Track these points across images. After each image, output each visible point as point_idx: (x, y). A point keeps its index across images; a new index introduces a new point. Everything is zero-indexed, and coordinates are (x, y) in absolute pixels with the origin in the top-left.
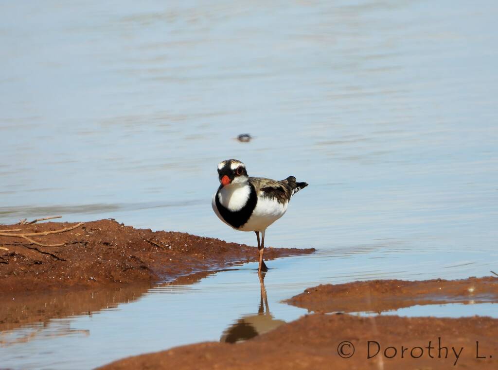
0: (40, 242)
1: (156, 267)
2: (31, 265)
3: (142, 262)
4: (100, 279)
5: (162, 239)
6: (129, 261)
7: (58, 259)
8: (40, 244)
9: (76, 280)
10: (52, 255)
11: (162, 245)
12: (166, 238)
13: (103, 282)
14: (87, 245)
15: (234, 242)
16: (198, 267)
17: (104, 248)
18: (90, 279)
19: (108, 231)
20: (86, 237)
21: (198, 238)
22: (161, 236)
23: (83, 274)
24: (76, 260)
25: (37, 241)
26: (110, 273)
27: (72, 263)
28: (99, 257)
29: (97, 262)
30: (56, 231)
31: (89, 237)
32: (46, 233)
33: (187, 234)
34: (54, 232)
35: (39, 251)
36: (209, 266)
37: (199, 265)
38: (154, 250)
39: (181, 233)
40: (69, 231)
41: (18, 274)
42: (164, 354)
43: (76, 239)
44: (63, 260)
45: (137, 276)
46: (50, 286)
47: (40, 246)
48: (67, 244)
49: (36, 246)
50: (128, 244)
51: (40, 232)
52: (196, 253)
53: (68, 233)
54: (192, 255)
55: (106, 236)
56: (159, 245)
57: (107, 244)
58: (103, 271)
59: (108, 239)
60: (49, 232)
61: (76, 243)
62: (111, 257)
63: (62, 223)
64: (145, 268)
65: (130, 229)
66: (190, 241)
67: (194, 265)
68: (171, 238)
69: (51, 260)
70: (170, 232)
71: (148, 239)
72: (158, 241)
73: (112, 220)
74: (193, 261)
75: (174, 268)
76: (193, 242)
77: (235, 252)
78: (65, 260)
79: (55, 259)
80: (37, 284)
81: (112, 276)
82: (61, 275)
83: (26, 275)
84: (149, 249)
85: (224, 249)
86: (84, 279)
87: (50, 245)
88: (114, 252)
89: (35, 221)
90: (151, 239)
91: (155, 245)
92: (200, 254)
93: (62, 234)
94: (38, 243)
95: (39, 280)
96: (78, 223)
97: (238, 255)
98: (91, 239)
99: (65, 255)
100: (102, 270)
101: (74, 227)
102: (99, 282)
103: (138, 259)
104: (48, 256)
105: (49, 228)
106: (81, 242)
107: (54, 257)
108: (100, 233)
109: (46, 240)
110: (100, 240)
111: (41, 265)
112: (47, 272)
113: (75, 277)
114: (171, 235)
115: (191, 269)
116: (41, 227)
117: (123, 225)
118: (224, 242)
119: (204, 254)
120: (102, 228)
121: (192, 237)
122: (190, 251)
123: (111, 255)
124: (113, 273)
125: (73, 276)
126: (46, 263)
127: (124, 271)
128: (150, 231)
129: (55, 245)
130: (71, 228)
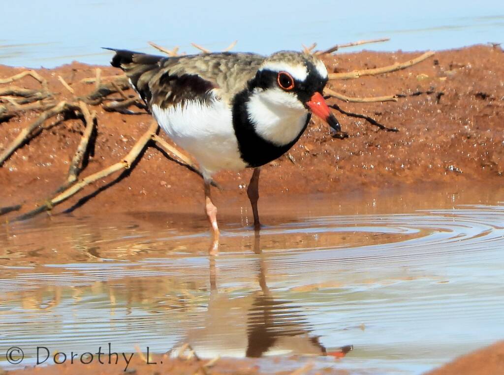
0: (344, 92)
2: (325, 141)
4: (468, 171)
7: (382, 128)
8: (344, 97)
9: (418, 171)
10: (368, 119)
13: (475, 176)
14: (442, 99)
17: (478, 104)
18: (447, 170)
19: (486, 68)
20: (439, 82)
23: (433, 159)
24: (419, 130)
25: (338, 91)
26: (489, 157)
27: (411, 137)
28: (466, 124)
29: (462, 134)
30: (378, 70)
31: (446, 82)
32: (355, 74)
34: (372, 71)
35: (343, 112)
40: (403, 69)
41: (299, 159)
43: (418, 86)
44: (393, 130)
46: (364, 184)
47: (344, 101)
48: (399, 96)
49: (335, 102)
51: (346, 71)
53: (402, 74)
55: (482, 79)
57: (483, 96)
58: (476, 153)
59: (485, 88)
60: (363, 72)
61: (418, 94)
62: (492, 124)
63: (391, 54)
69: (367, 129)
73: (495, 46)
78: (396, 131)
79: (375, 128)
80: (336, 181)
81: (494, 164)
82: (388, 161)
83: (315, 160)
86: (435, 170)
87: (366, 100)
88: (497, 114)
89: (335, 49)
93: (389, 75)
94: (339, 95)
95: (342, 171)
96: (422, 53)
98: (451, 85)
99: (395, 120)
100: (472, 150)
101: (415, 61)
102: (468, 176)
104: (360, 123)
105: (362, 64)
106: (428, 93)
107: (373, 123)
108: (468, 75)
109: (355, 88)
110: (470, 88)
111: (346, 139)
112: (358, 154)
113: (417, 165)
116: (346, 61)
120: (473, 63)
123: (492, 120)
124: (495, 158)
125: (412, 164)
126: (356, 136)
129: (374, 99)
130: (407, 64)
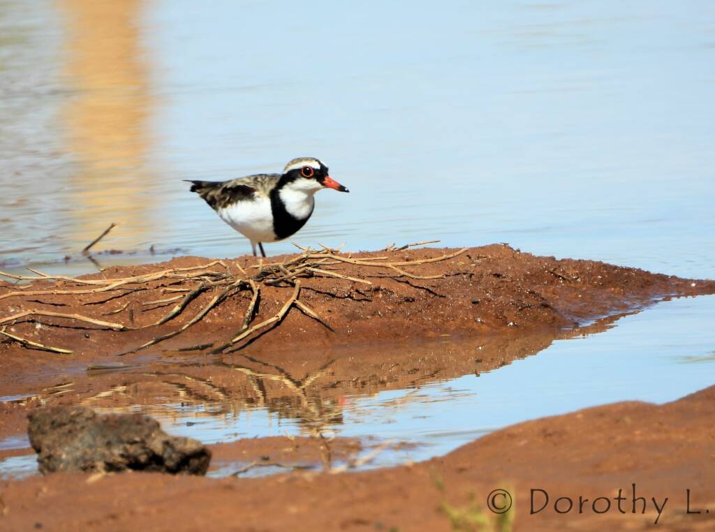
0: (412, 273)
1: (561, 305)
2: (400, 303)
3: (543, 299)
4: (489, 321)
5: (568, 269)
6: (527, 297)
7: (436, 295)
8: (412, 276)
9: (458, 321)
10: (427, 290)
11: (569, 276)
12: (574, 268)
13: (493, 325)
14: (473, 277)
15: (661, 273)
16: (615, 305)
17: (495, 281)
18: (476, 321)
19: (499, 258)
20: (471, 267)
21: (615, 268)
22: (567, 265)
23: (467, 314)
24: (458, 296)
25: (408, 272)
26: (502, 313)
27: (454, 301)
28: (488, 292)
29: (485, 299)
30: (432, 260)
31: (475, 267)
32: (419, 262)
33: (601, 262)
34: (430, 260)
35: (412, 286)
36: (629, 303)
37: (616, 302)
38: (558, 283)
39: (593, 262)
40: (449, 258)
41: (384, 315)
42: (570, 417)
43: (458, 270)
44: (443, 297)
45: (537, 317)
46: (425, 330)
47: (412, 278)
48: (447, 276)
49: (407, 279)
50: (526, 275)
51: (413, 260)
52: (612, 287)
53: (447, 262)
54: (608, 290)
55: (497, 265)
56: (565, 277)
57: (498, 276)
58: (493, 311)
59: (499, 270)
60: (424, 261)
61: (458, 274)
62: (503, 293)
63: (441, 250)
64: (546, 306)
65: (529, 257)
66: (605, 271)
67: (609, 302)
68: (581, 267)
69: (427, 296)
70: (580, 261)
71: (552, 269)
72: (564, 272)
73: (505, 244)
74: (609, 298)
75: (585, 306)
76: (608, 273)
77: (662, 286)
78: (445, 297)
79: (432, 296)
80: (408, 328)
81: (505, 317)
82: (439, 315)
83: (395, 315)
84: (552, 282)
85: (648, 281)
86: (469, 320)
87: (425, 278)
88: (507, 286)
89: (406, 247)
90: (555, 270)
91: (560, 276)
92: (618, 288)
93: (440, 262)
94: (410, 275)
95: (411, 322)
96: (461, 249)
97: (666, 290)
98: (479, 269)
99: (444, 290)
100: (491, 309)
101: (455, 254)
102: (488, 325)
103: (538, 295)
104: (422, 292)
105: (423, 256)
106: (464, 274)
107: (431, 292)
108: (488, 262)
109: (420, 270)
110: (490, 271)
111: (413, 302)
112: (421, 311)
113: (457, 318)
114: (580, 264)
115: (606, 307)
116: (414, 254)
117: (519, 251)
118: (648, 273)
119: (623, 288)
120: (492, 255)
121: (606, 266)
122: (605, 284)
123: (503, 290)
124: (505, 314)
125: (454, 317)
126: (420, 301)
127: (520, 310)
128: (553, 259)
129: (431, 277)
130: (451, 256)
